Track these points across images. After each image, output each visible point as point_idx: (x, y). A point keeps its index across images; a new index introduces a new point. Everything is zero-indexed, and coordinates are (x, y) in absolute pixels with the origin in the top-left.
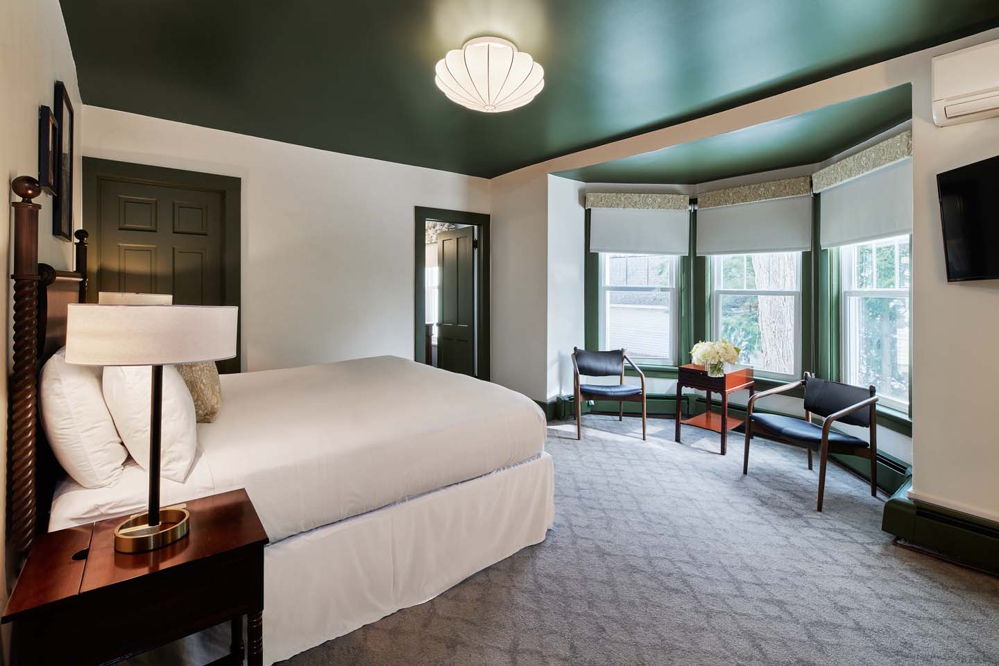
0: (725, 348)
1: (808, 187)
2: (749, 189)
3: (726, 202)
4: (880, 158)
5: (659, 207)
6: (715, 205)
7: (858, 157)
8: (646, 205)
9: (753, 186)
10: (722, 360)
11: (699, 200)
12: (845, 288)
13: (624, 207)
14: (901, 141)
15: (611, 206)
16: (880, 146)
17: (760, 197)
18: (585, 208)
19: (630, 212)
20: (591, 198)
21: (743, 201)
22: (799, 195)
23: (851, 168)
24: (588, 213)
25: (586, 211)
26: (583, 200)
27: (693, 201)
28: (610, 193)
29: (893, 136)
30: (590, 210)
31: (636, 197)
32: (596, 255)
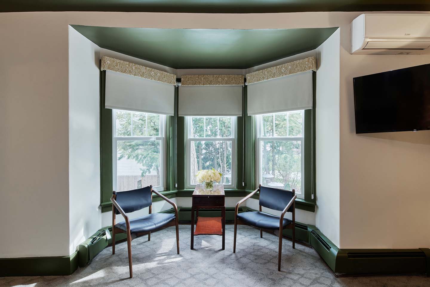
0: (214, 173)
1: (243, 81)
2: (213, 77)
3: (199, 83)
4: (295, 69)
5: (159, 80)
6: (193, 84)
7: (279, 67)
8: (150, 76)
9: (215, 76)
10: (212, 180)
11: (182, 79)
12: (258, 136)
13: (135, 75)
14: (308, 61)
15: (125, 72)
16: (294, 63)
17: (219, 83)
18: (100, 69)
19: (138, 79)
20: (107, 61)
21: (209, 84)
22: (239, 85)
23: (274, 73)
24: (103, 75)
25: (101, 72)
26: (99, 62)
27: (178, 80)
28: (124, 61)
29: (303, 58)
30: (105, 71)
31: (143, 69)
32: (110, 111)
